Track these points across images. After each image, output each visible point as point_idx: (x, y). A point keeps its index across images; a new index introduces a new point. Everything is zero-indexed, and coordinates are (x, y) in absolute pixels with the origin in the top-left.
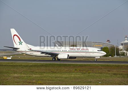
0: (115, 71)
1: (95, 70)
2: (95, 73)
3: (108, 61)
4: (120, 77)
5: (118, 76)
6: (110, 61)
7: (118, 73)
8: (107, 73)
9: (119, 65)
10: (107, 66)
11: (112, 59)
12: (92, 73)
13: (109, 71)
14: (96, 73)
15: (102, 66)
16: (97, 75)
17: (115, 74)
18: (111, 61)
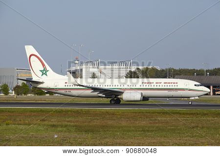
0: (54, 121)
1: (18, 119)
2: (17, 124)
3: (44, 102)
4: (62, 131)
5: (58, 129)
6: (47, 102)
7: (60, 123)
8: (39, 124)
9: (62, 110)
10: (41, 111)
11: (50, 99)
12: (14, 124)
13: (43, 120)
14: (21, 124)
15: (31, 111)
16: (21, 127)
17: (53, 126)
18: (49, 102)
